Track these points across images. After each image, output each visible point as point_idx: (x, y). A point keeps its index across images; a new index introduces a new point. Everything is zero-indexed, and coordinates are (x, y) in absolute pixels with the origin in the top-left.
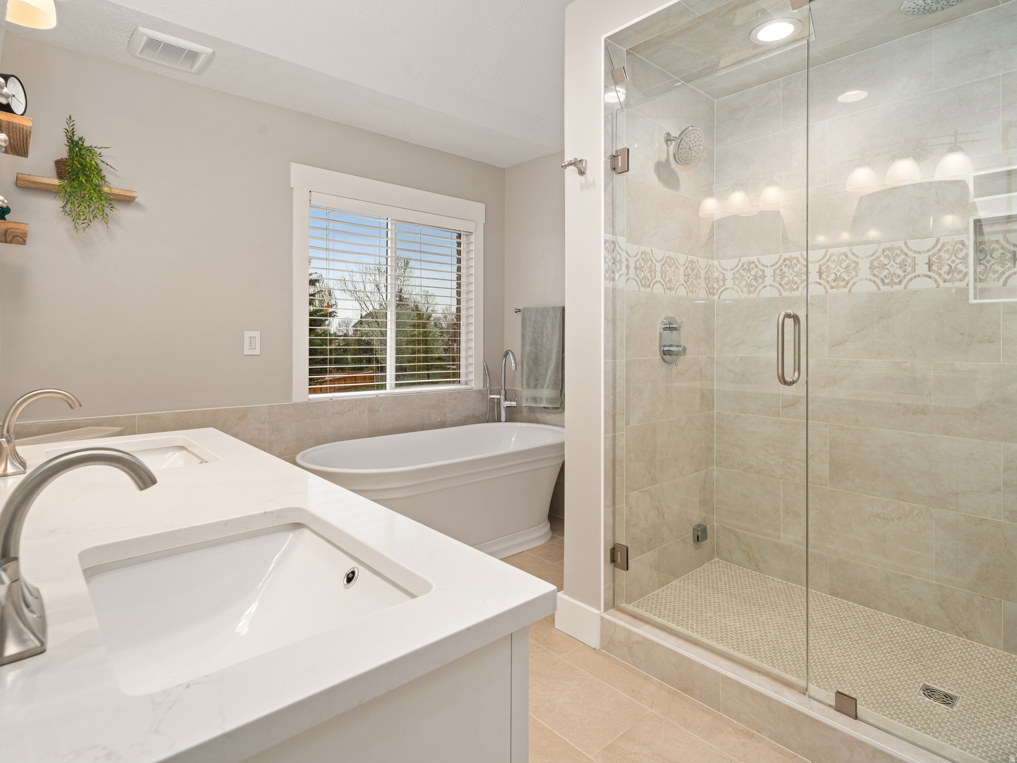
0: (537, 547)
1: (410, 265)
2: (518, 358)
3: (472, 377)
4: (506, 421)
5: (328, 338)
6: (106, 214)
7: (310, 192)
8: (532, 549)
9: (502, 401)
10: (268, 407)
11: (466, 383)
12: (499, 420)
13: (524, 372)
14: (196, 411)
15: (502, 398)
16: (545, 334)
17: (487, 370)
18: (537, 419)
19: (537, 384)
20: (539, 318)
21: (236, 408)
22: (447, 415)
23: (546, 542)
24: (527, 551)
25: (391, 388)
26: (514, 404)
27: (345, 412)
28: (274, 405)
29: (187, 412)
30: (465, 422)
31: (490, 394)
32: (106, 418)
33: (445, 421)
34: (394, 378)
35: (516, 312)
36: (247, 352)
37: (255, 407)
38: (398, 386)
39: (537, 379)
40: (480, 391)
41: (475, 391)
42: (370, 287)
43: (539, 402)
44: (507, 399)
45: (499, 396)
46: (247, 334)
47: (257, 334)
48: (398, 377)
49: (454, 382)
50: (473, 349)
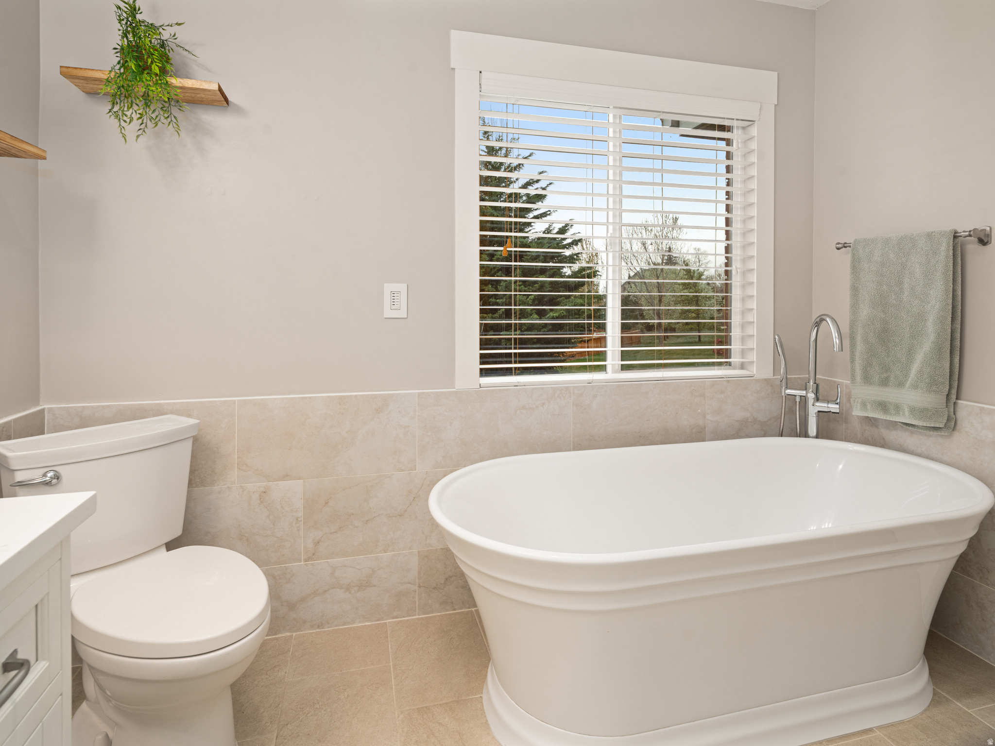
0: (902, 722)
1: (679, 222)
2: (845, 329)
3: (753, 357)
4: (817, 437)
5: (513, 293)
6: (175, 117)
7: (480, 72)
8: (892, 725)
9: (811, 402)
10: (419, 395)
11: (742, 366)
12: (806, 435)
13: (857, 354)
14: (316, 397)
15: (811, 396)
16: (906, 286)
17: (781, 348)
18: (884, 439)
19: (887, 379)
20: (892, 256)
21: (372, 395)
22: (709, 417)
23: (922, 713)
24: (880, 728)
25: (614, 372)
26: (834, 407)
27: (537, 407)
28: (428, 393)
29: (303, 398)
30: (740, 431)
31: (787, 388)
32: (197, 402)
33: (705, 428)
34: (618, 356)
35: (838, 249)
36: (388, 313)
37: (400, 394)
38: (624, 368)
39: (886, 369)
40: (767, 381)
41: (758, 380)
42: (637, 246)
43: (893, 412)
44: (820, 398)
45: (805, 392)
46: (388, 288)
47: (402, 288)
48: (624, 356)
49: (720, 364)
50: (755, 311)
